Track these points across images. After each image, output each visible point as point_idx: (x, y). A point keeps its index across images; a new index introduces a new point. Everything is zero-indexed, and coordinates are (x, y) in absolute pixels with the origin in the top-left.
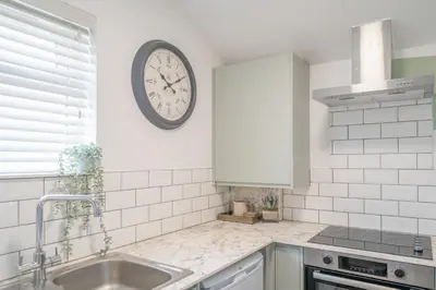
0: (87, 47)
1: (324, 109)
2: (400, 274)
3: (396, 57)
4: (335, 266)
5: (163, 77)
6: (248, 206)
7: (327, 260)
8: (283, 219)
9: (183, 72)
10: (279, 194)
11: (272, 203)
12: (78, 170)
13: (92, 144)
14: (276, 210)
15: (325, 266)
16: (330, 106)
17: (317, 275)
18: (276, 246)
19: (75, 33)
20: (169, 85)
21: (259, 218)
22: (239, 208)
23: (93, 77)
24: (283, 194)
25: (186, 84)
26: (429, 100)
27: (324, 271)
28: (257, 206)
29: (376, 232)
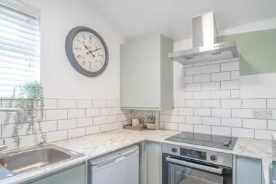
0: (37, 28)
1: (181, 66)
2: (213, 158)
3: (220, 35)
4: (178, 154)
5: (86, 47)
6: (140, 121)
7: (174, 150)
8: (159, 129)
9: (100, 45)
10: (157, 114)
11: (152, 119)
12: (25, 96)
13: (36, 82)
14: (154, 123)
15: (173, 153)
16: (184, 65)
17: (168, 159)
18: (148, 142)
19: (27, 18)
20: (91, 52)
21: (145, 128)
22: (135, 122)
23: (38, 44)
24: (159, 114)
25: (102, 52)
26: (238, 59)
27: (172, 157)
28: (145, 121)
29: (209, 135)
